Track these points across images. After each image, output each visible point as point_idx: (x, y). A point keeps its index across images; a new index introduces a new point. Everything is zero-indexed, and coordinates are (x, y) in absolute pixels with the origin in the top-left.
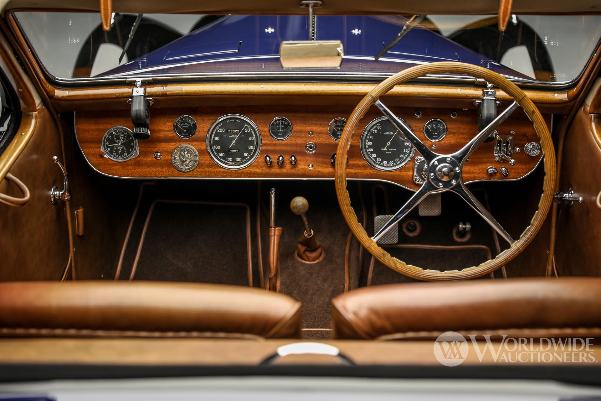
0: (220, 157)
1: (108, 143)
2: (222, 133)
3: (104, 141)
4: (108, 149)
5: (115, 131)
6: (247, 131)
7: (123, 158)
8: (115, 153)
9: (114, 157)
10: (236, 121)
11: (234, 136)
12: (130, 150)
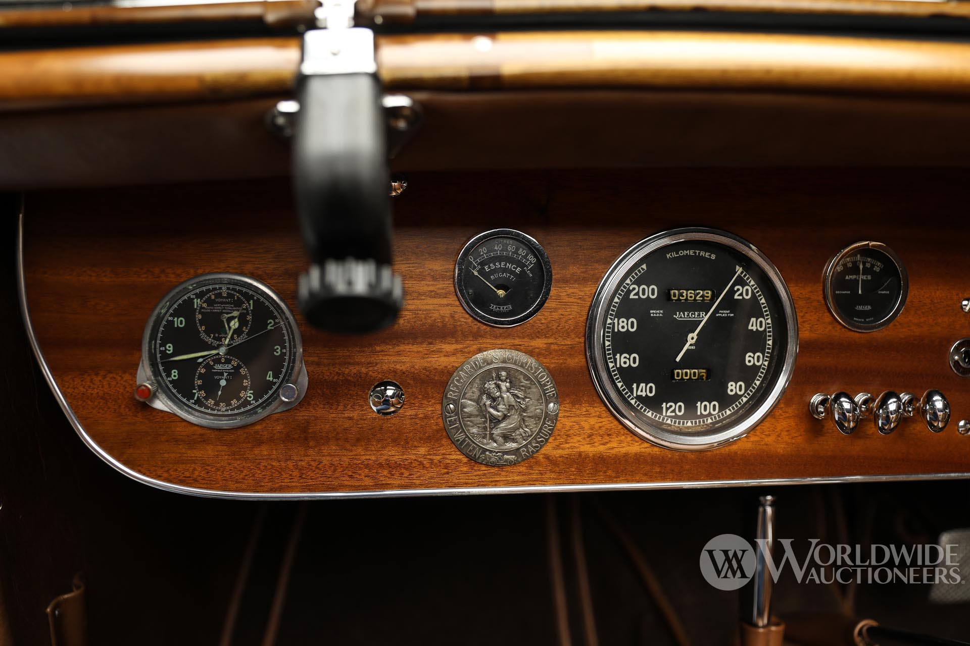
0: (639, 398)
1: (170, 348)
2: (649, 303)
3: (153, 337)
4: (169, 375)
5: (200, 296)
6: (741, 294)
7: (236, 411)
8: (200, 388)
9: (196, 407)
10: (703, 253)
11: (693, 316)
12: (268, 378)
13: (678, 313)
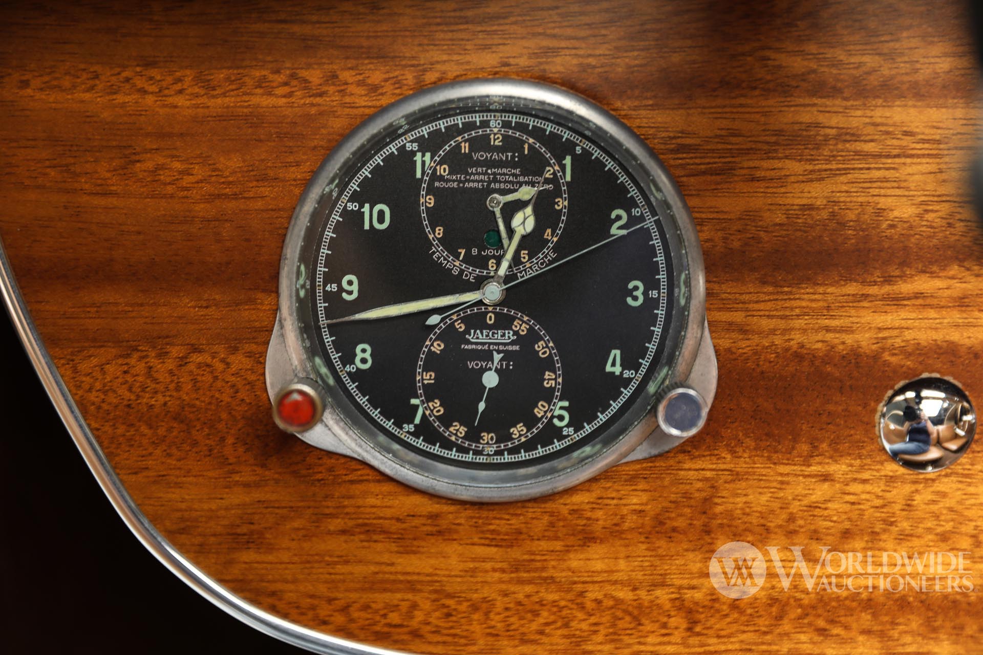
1: (351, 287)
3: (308, 256)
4: (348, 358)
5: (430, 144)
7: (523, 456)
8: (430, 393)
9: (420, 443)
12: (609, 368)
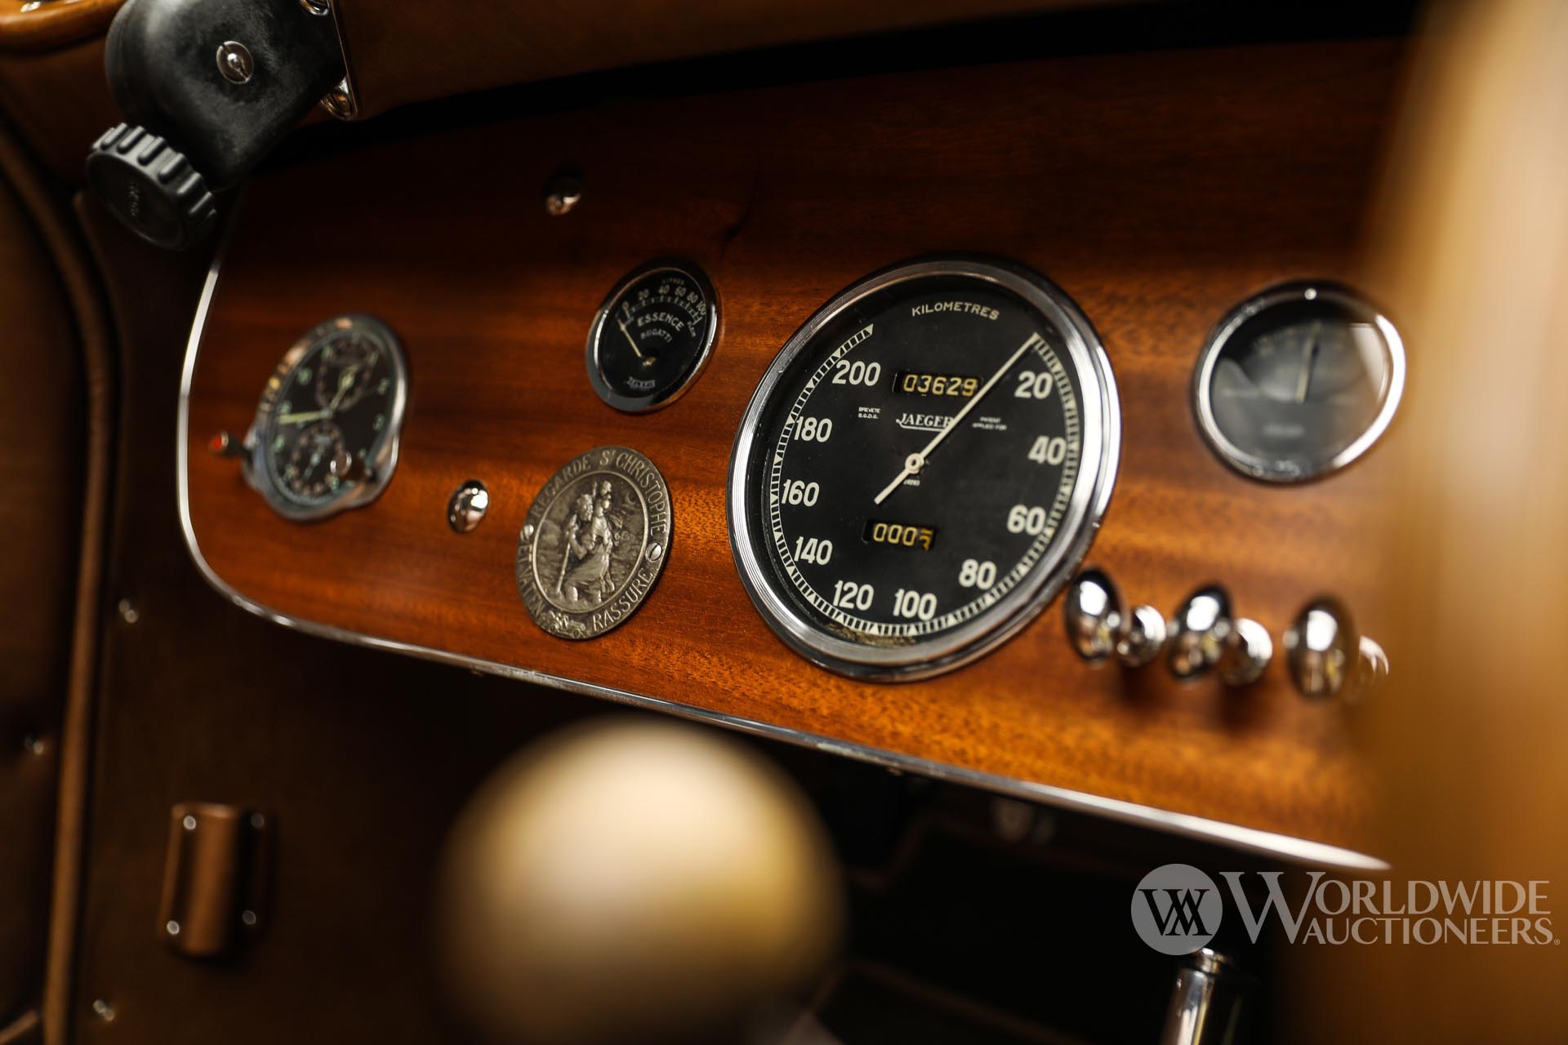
0: (802, 565)
2: (861, 394)
6: (1030, 389)
10: (976, 309)
11: (931, 423)
13: (905, 415)
